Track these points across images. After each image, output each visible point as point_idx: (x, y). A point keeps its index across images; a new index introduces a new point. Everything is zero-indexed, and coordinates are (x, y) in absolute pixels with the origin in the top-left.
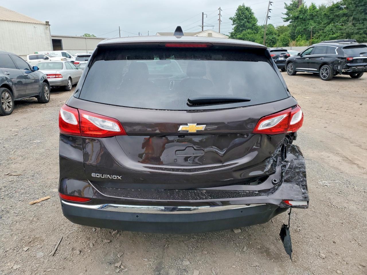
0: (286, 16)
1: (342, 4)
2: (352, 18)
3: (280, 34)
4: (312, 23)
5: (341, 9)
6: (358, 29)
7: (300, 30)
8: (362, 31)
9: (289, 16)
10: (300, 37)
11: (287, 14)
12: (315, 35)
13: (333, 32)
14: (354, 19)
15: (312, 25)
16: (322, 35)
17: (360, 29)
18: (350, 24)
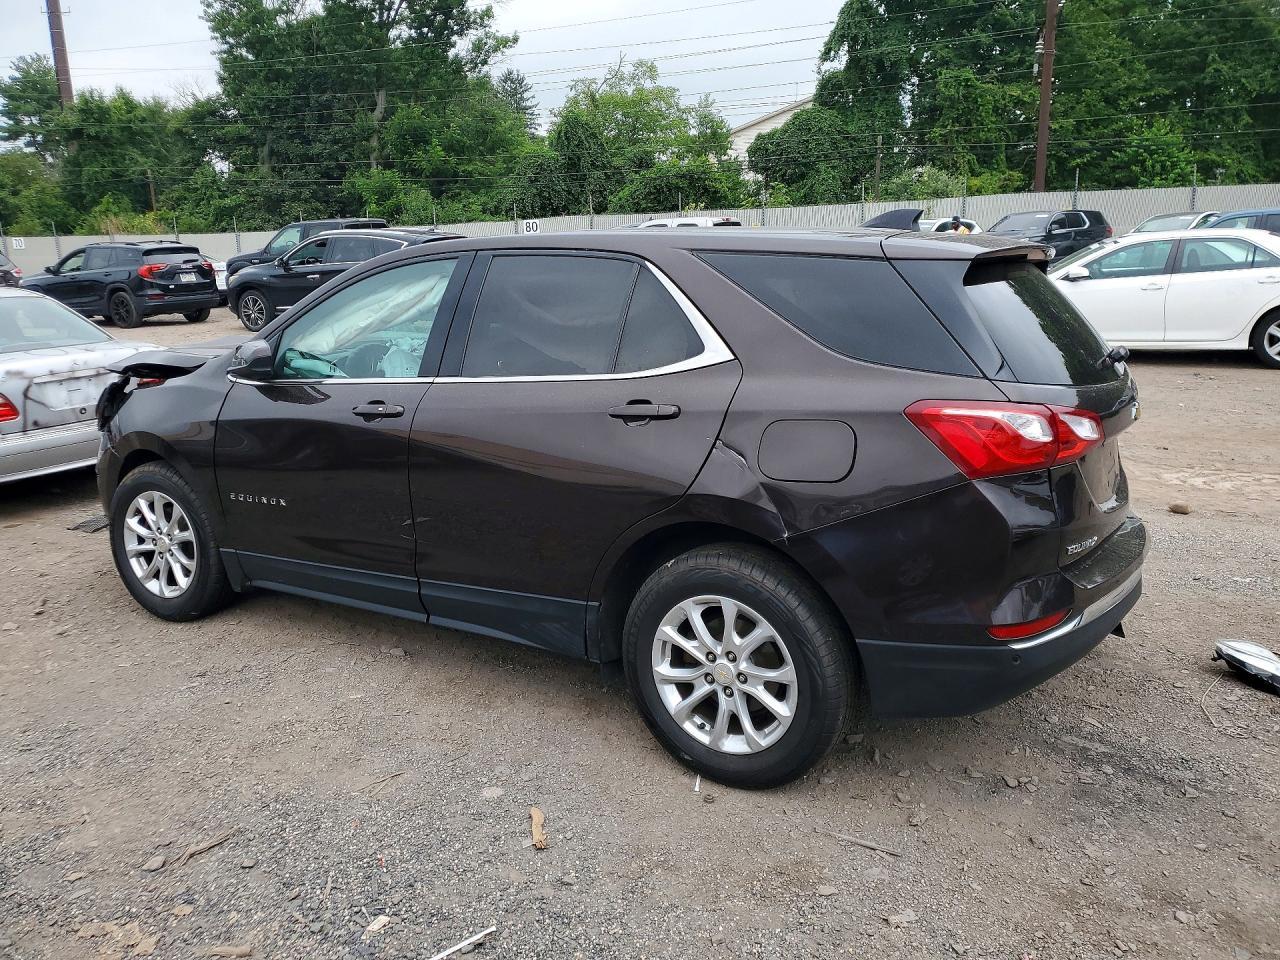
0: (5, 119)
1: (224, 105)
2: (266, 149)
3: (18, 187)
4: (136, 156)
5: (224, 119)
6: (292, 186)
7: (99, 175)
8: (306, 193)
9: (18, 122)
10: (108, 202)
11: (8, 114)
12: (162, 198)
13: (219, 189)
14: (272, 153)
15: (139, 164)
16: (185, 199)
17: (299, 185)
18: (264, 169)
